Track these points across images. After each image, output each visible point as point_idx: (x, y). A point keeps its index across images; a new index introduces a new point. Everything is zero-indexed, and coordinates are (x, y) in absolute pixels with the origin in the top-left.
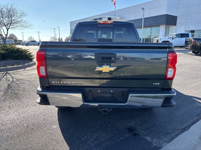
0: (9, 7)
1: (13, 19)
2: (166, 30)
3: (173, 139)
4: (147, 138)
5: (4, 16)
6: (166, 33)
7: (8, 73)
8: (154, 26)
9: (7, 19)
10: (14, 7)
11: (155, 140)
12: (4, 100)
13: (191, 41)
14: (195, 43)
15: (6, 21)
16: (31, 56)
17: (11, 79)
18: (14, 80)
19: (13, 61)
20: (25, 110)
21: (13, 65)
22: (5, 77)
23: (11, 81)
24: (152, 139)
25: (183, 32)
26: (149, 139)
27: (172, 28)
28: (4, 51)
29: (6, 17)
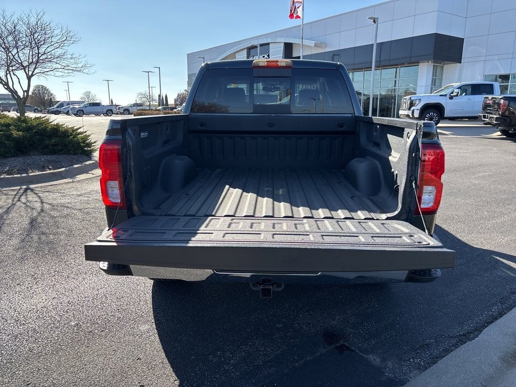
0: (33, 21)
1: (42, 50)
2: (434, 74)
3: (434, 360)
4: (371, 357)
5: (20, 44)
6: (436, 83)
7: (32, 190)
8: (402, 64)
9: (27, 51)
10: (46, 19)
11: (390, 364)
12: (22, 259)
13: (499, 104)
14: (508, 109)
15: (24, 55)
16: (89, 145)
17: (38, 205)
18: (46, 206)
19: (44, 158)
20: (72, 284)
21: (43, 169)
22: (23, 199)
23: (39, 209)
24: (384, 360)
25: (479, 80)
26: (375, 359)
27: (451, 69)
28: (20, 133)
29: (25, 46)
